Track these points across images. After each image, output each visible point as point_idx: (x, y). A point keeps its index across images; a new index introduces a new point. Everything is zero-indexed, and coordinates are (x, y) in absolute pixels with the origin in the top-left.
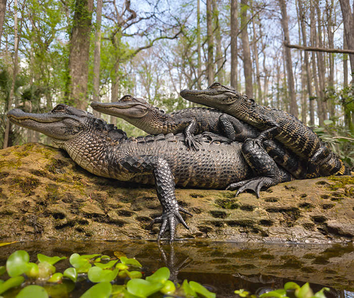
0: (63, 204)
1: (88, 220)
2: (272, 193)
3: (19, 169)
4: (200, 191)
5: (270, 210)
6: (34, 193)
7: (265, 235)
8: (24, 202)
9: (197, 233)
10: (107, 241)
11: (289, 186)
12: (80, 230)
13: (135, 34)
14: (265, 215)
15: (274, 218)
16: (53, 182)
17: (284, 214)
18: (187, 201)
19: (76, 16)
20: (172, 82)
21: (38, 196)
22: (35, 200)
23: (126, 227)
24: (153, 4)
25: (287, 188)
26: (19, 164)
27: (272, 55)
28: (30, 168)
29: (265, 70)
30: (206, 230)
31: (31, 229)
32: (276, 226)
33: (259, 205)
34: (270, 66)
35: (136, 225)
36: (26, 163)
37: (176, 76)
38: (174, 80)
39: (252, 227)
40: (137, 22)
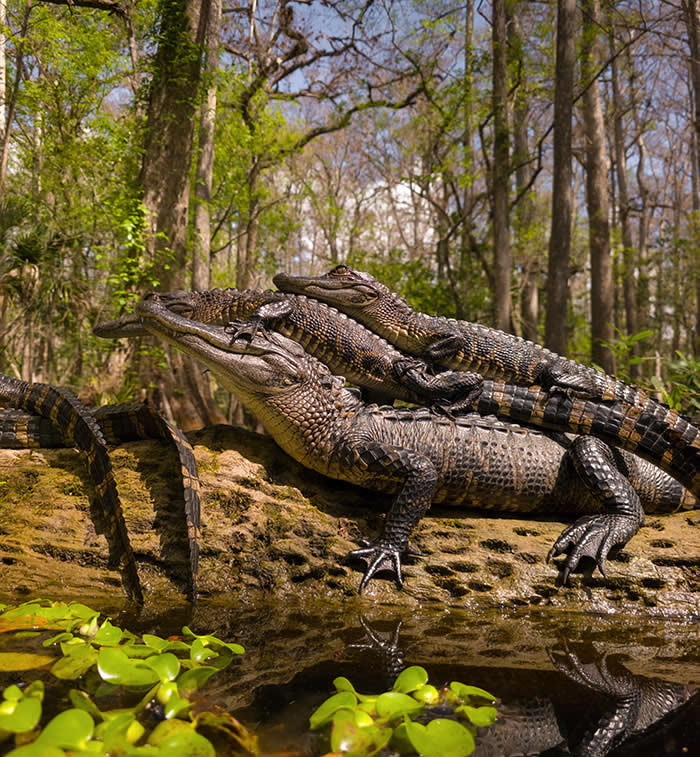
0: (297, 539)
1: (345, 568)
2: (663, 532)
3: (216, 475)
4: (531, 522)
5: (660, 562)
6: (247, 519)
7: (650, 603)
8: (235, 535)
9: (533, 597)
10: (382, 604)
11: (694, 520)
12: (333, 585)
13: (301, 94)
14: (651, 570)
15: (666, 576)
16: (272, 500)
17: (684, 570)
18: (511, 542)
19: (162, 55)
20: (395, 216)
21: (255, 525)
22: (251, 532)
23: (410, 583)
24: (350, 17)
25: (690, 523)
26: (215, 466)
27: (662, 149)
28: (234, 474)
29: (643, 192)
30: (547, 593)
31: (254, 581)
32: (670, 590)
33: (641, 552)
34: (657, 180)
35: (426, 580)
36: (226, 466)
37: (404, 202)
38: (399, 214)
39: (627, 590)
40: (308, 63)
